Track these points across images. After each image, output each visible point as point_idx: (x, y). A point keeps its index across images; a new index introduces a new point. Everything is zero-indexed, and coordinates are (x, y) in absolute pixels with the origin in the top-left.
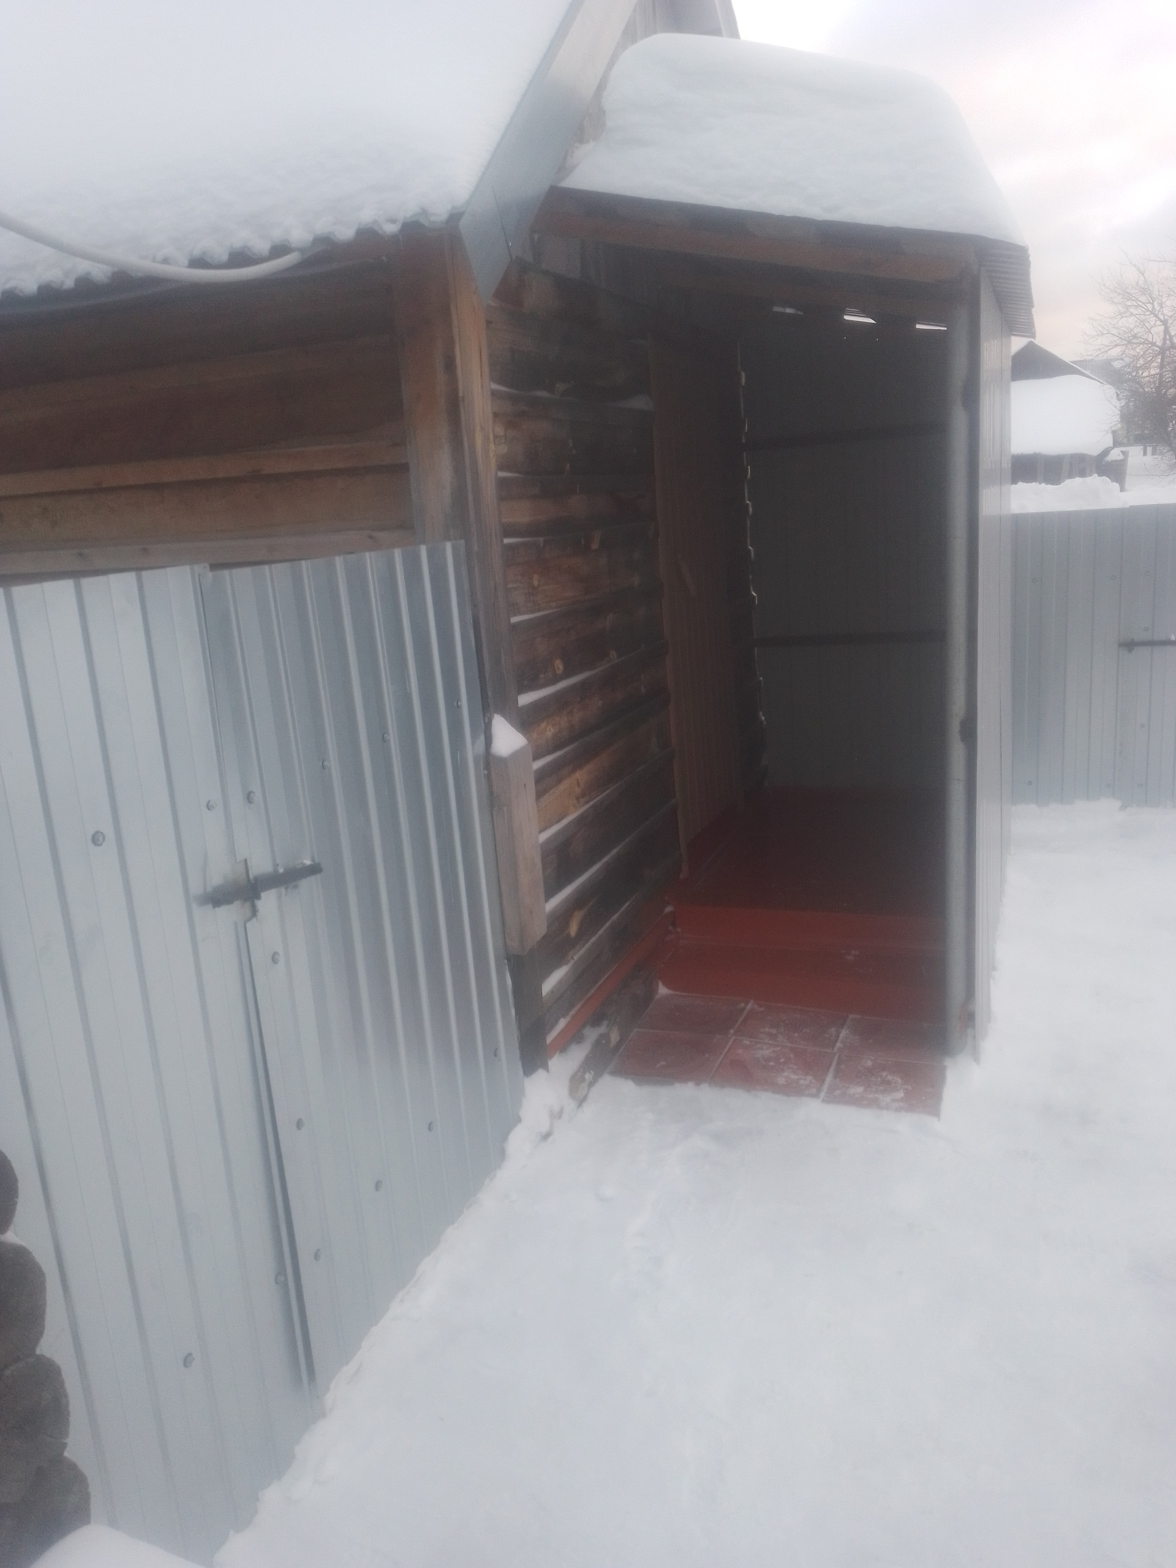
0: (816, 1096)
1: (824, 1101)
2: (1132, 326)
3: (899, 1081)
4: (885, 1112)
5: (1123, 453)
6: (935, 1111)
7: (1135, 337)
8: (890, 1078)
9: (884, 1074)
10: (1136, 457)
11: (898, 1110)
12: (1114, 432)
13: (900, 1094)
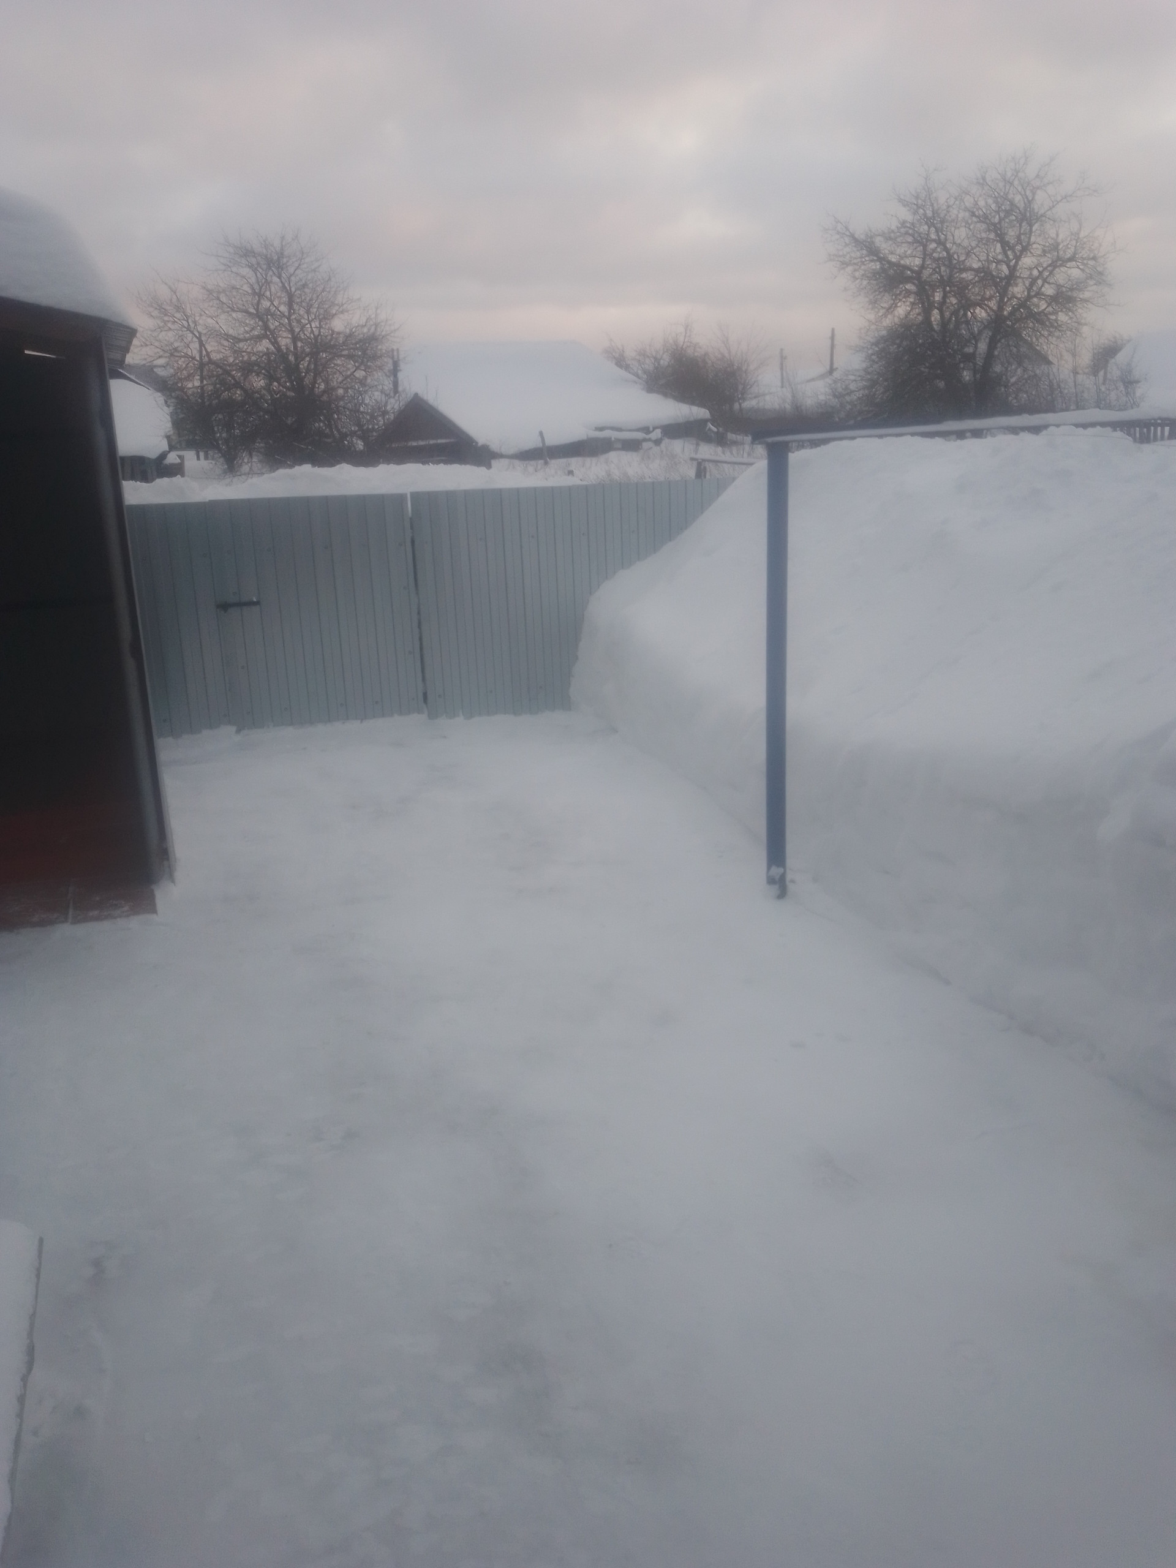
0: (66, 921)
1: (72, 923)
2: (172, 340)
3: (123, 902)
4: (118, 919)
5: (179, 457)
6: (153, 910)
7: (176, 349)
8: (114, 902)
9: (111, 901)
10: (191, 460)
11: (128, 916)
12: (168, 437)
13: (126, 908)
